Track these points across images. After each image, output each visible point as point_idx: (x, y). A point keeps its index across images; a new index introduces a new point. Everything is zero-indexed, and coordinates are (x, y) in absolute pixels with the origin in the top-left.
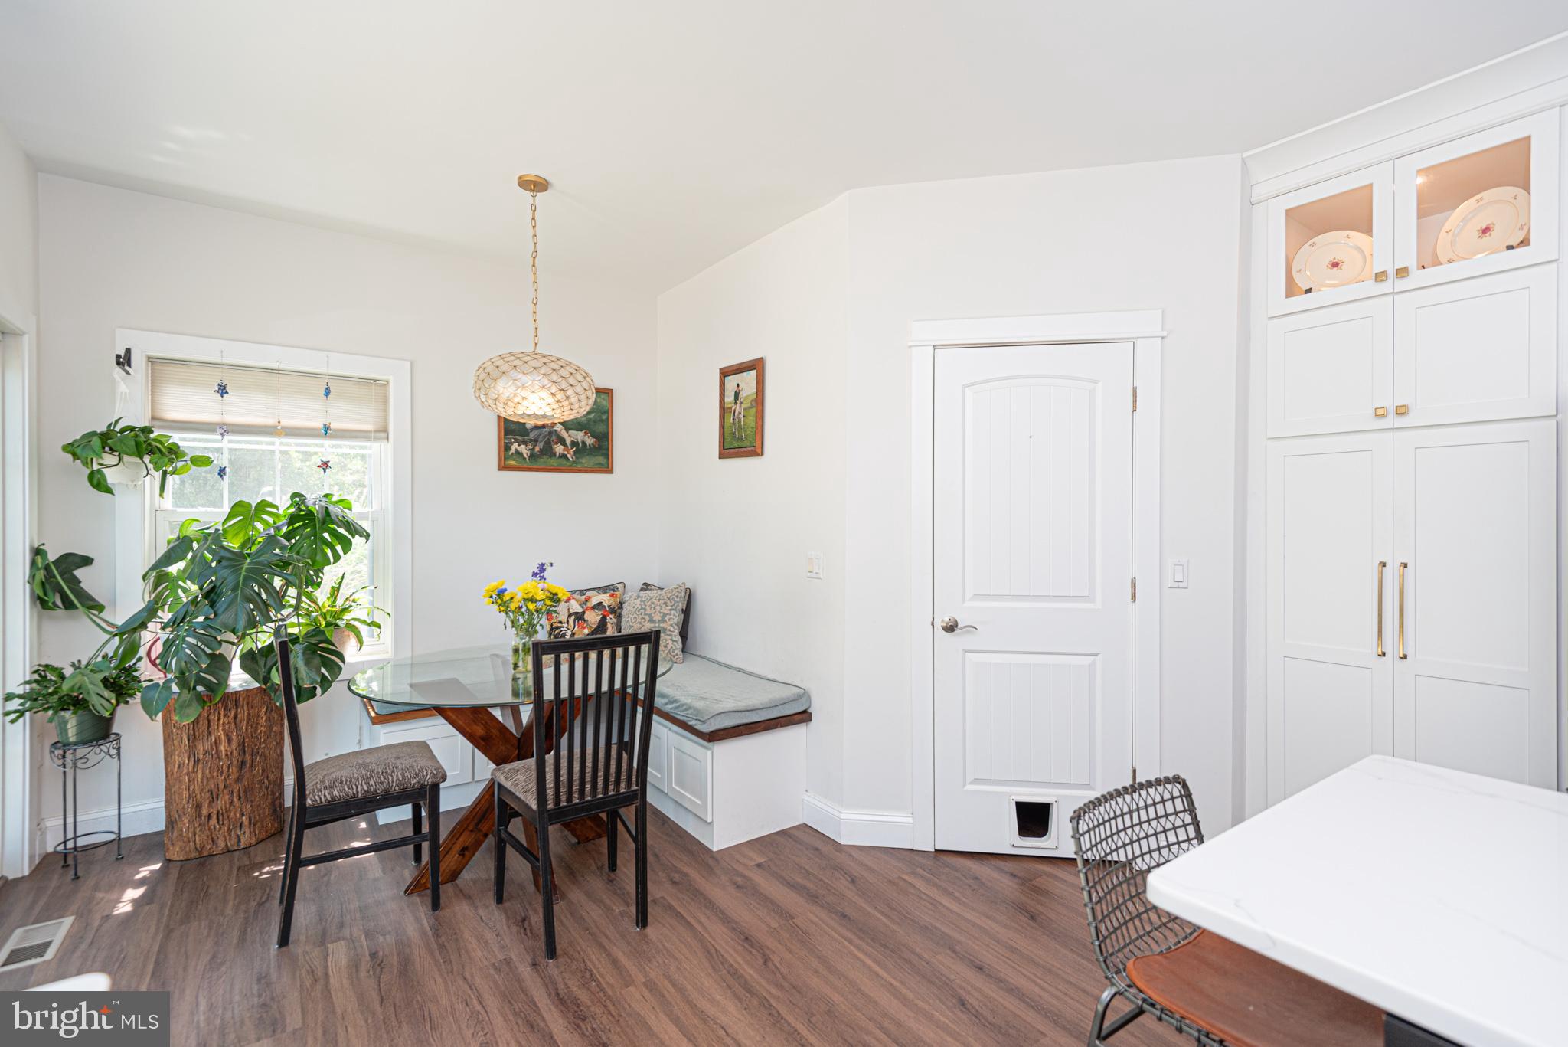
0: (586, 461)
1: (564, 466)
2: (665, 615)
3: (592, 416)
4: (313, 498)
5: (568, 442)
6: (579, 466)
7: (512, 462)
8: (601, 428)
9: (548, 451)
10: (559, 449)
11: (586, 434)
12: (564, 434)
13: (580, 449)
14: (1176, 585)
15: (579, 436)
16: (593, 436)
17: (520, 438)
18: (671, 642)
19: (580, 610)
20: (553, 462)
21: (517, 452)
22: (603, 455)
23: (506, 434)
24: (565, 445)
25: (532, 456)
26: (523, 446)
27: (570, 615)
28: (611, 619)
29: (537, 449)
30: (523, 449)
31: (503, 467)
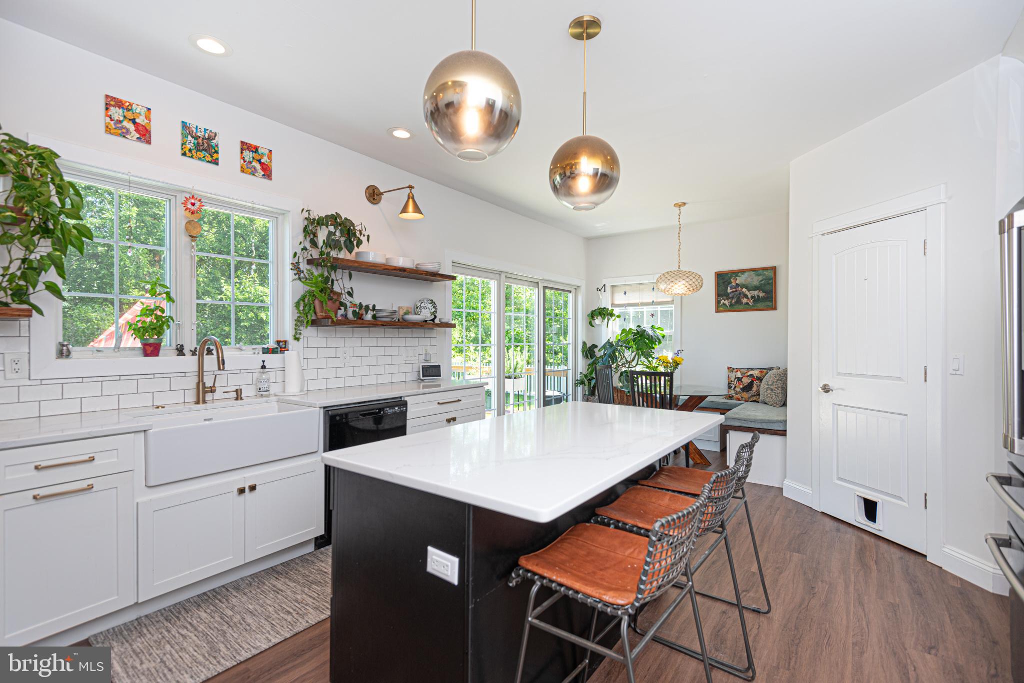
0: (759, 305)
1: (747, 308)
2: (774, 382)
3: (763, 282)
4: (646, 326)
5: (749, 296)
6: (756, 308)
7: (721, 309)
8: (768, 288)
9: (739, 302)
10: (745, 300)
11: (759, 291)
12: (747, 293)
13: (756, 300)
14: (954, 372)
15: (756, 293)
16: (763, 292)
17: (725, 297)
18: (774, 396)
19: (741, 376)
20: (741, 307)
21: (724, 304)
22: (769, 301)
23: (718, 296)
24: (748, 298)
25: (731, 305)
26: (727, 301)
27: (735, 378)
28: (756, 383)
29: (733, 301)
30: (726, 302)
31: (717, 311)
